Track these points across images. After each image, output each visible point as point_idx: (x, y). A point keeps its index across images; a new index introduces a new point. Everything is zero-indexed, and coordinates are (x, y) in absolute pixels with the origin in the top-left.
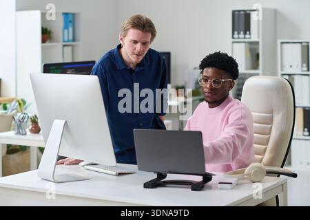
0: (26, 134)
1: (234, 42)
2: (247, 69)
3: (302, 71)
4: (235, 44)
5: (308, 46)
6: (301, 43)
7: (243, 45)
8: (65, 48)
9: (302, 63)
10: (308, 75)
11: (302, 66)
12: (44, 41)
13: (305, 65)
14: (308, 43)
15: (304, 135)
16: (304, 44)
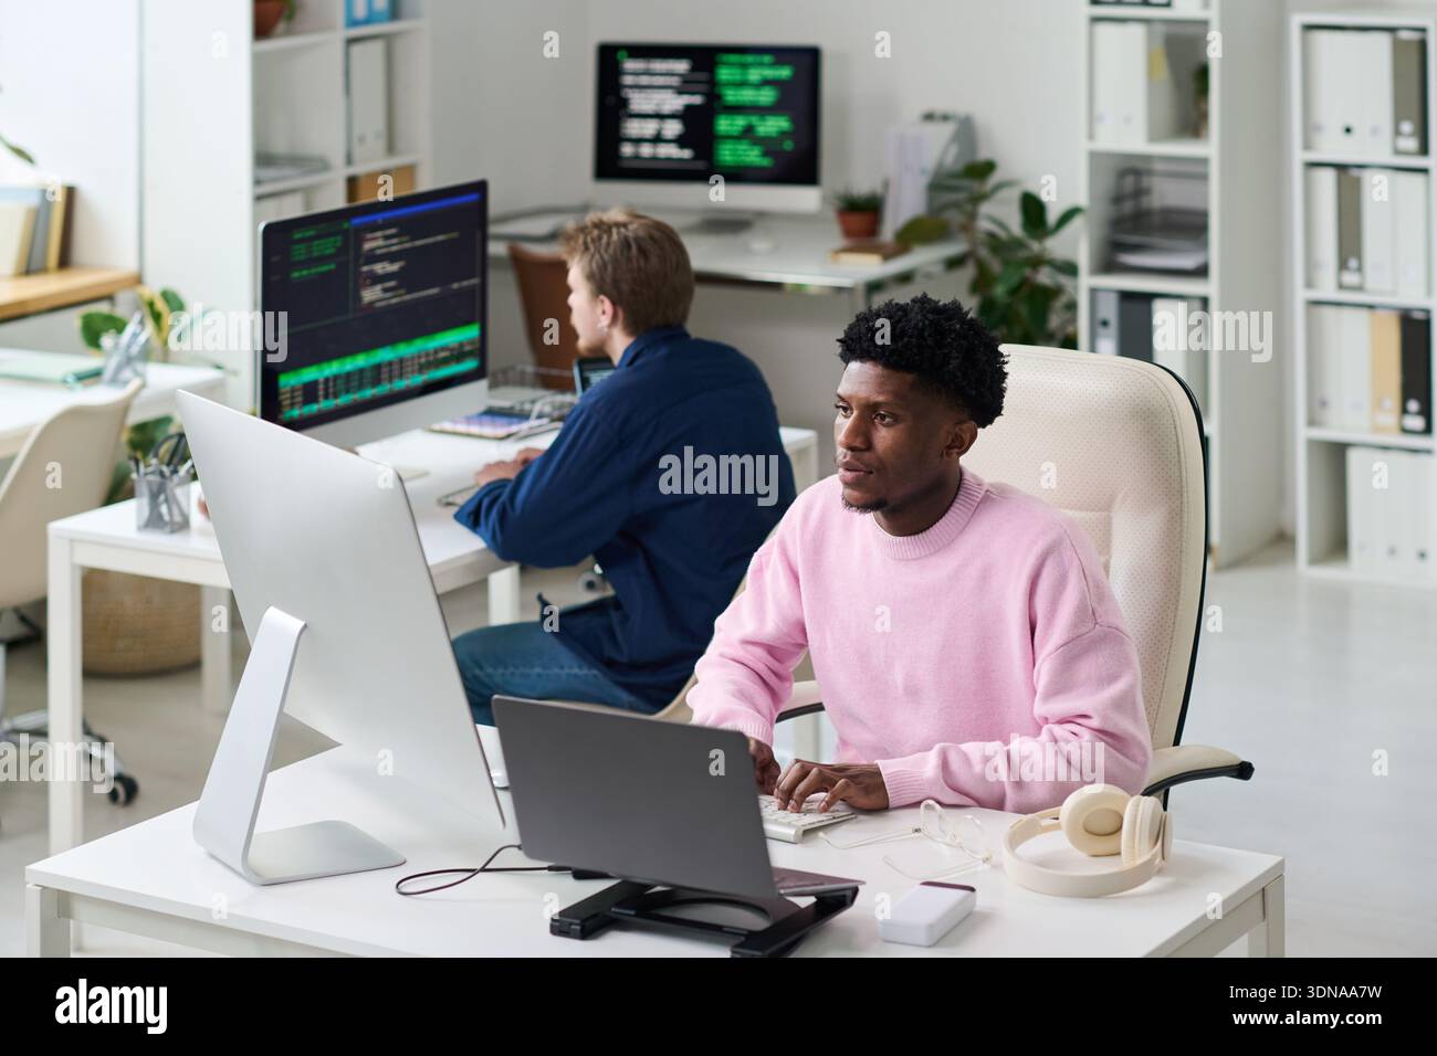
0: (183, 525)
1: (1096, 20)
2: (1153, 137)
3: (1397, 152)
4: (1104, 30)
5: (1423, 46)
6: (1392, 30)
7: (1138, 31)
8: (356, 49)
9: (1398, 119)
10: (1424, 171)
11: (1397, 133)
12: (262, 29)
13: (1407, 127)
14: (1423, 30)
15: (1405, 431)
16: (1405, 35)
